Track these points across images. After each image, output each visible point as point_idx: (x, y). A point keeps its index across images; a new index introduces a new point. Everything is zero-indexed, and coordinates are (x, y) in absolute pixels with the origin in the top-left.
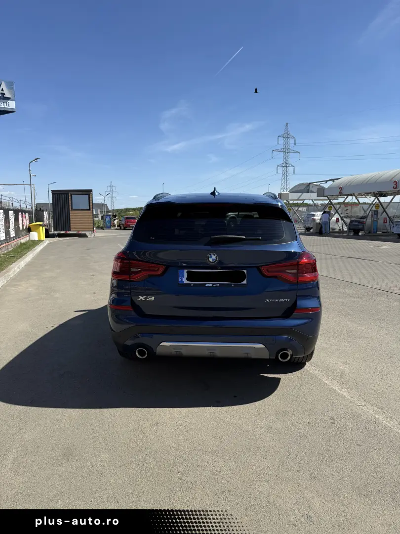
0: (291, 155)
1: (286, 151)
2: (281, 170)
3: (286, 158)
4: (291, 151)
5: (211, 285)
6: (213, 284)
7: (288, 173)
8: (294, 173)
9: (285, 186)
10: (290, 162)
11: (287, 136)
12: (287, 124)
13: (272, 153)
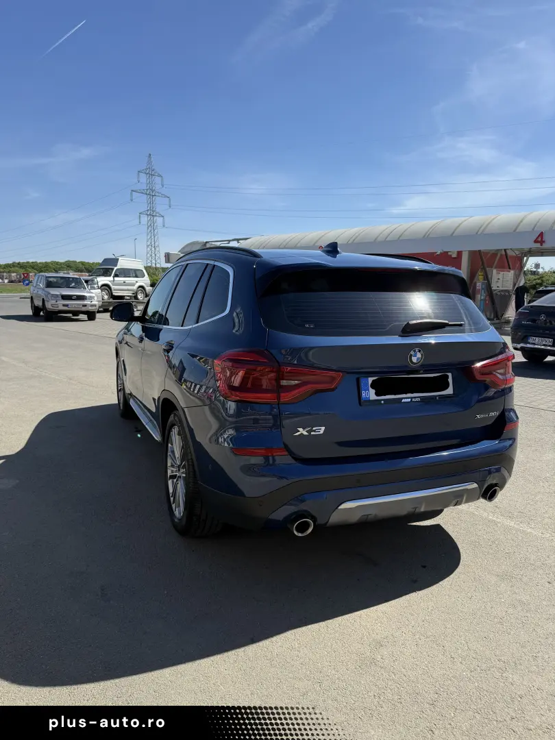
0: (158, 200)
1: (151, 193)
2: (145, 219)
3: (151, 203)
4: (157, 194)
5: (409, 400)
6: (412, 398)
7: (155, 225)
8: (164, 226)
9: (153, 243)
10: (157, 210)
11: (150, 173)
12: (150, 155)
13: (131, 194)
